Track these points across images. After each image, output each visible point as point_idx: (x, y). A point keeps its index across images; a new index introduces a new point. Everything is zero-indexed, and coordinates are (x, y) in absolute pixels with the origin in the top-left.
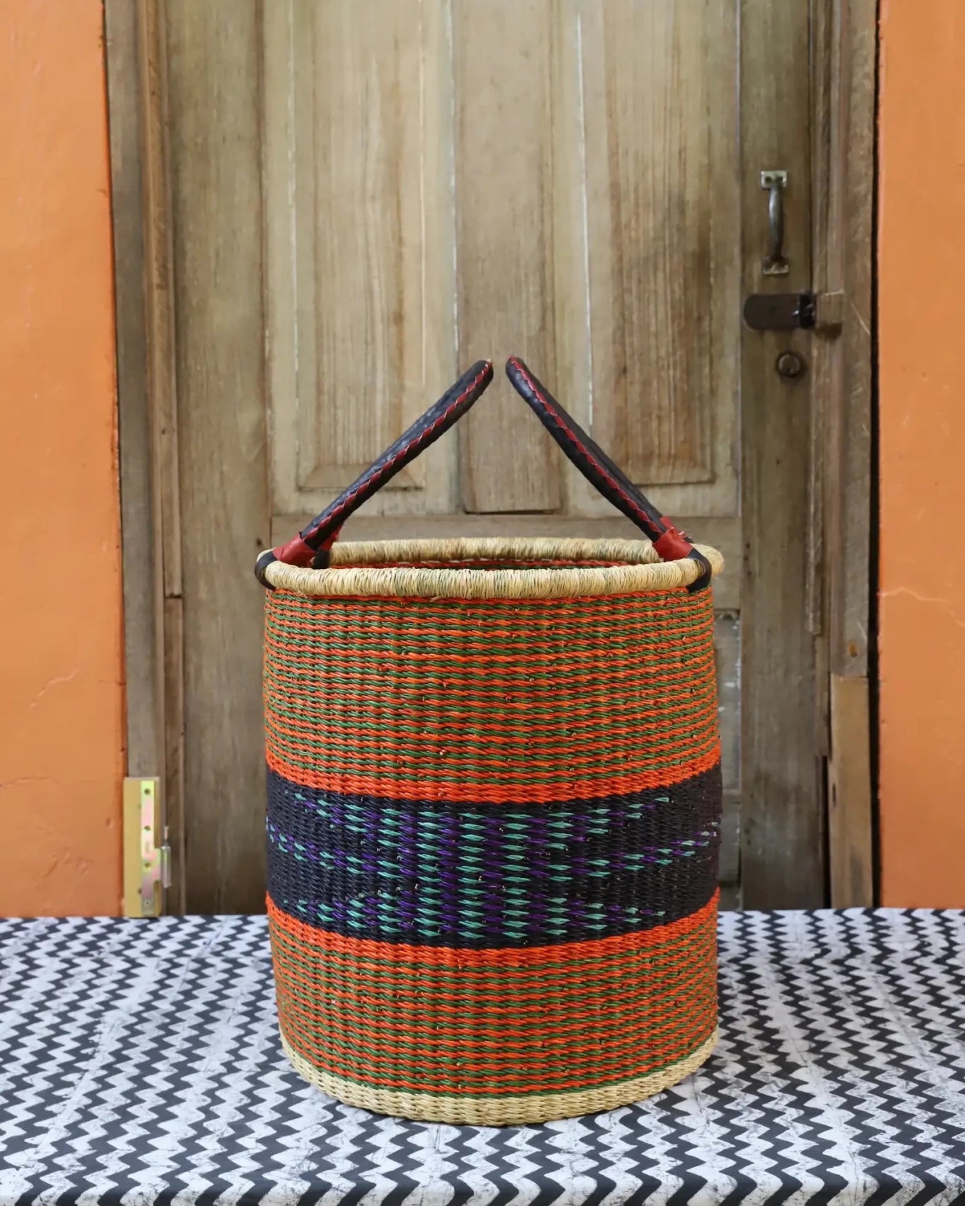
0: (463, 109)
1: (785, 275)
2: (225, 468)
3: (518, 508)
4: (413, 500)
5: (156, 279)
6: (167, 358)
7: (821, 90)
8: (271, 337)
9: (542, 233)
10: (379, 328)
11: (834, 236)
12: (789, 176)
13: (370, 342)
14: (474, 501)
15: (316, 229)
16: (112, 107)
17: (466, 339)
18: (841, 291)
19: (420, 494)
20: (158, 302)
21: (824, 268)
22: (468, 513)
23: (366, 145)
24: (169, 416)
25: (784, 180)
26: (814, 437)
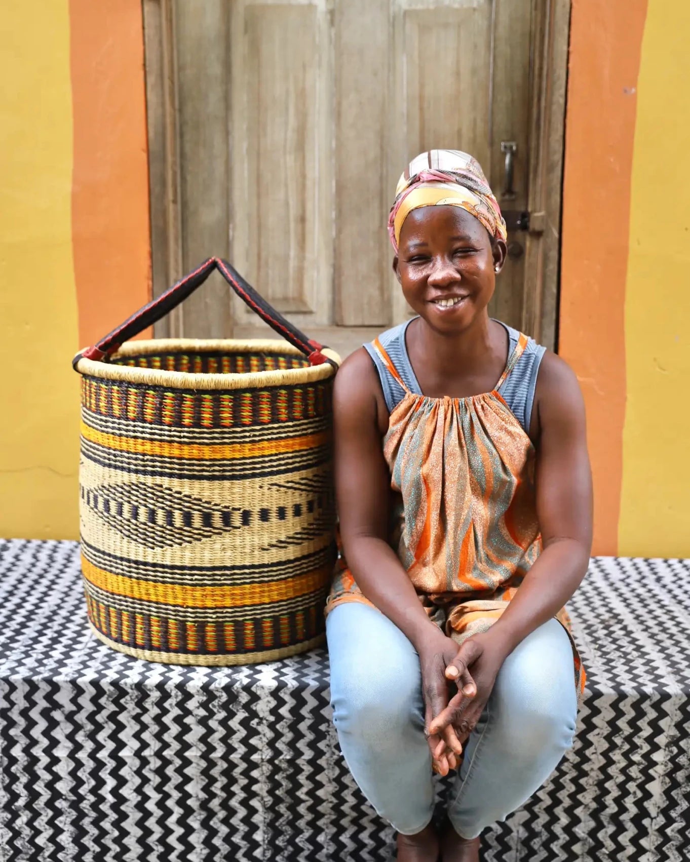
0: (339, 104)
1: (513, 201)
2: (208, 300)
3: (367, 323)
4: (309, 318)
5: (170, 196)
6: (176, 240)
7: (535, 100)
8: (234, 229)
9: (382, 174)
10: (292, 225)
11: (539, 181)
12: (517, 146)
13: (287, 233)
14: (342, 319)
15: (258, 169)
16: (149, 104)
17: (339, 231)
18: (542, 213)
19: (314, 315)
20: (172, 211)
21: (534, 199)
22: (338, 325)
23: (286, 123)
24: (177, 272)
25: (514, 148)
26: (526, 289)
